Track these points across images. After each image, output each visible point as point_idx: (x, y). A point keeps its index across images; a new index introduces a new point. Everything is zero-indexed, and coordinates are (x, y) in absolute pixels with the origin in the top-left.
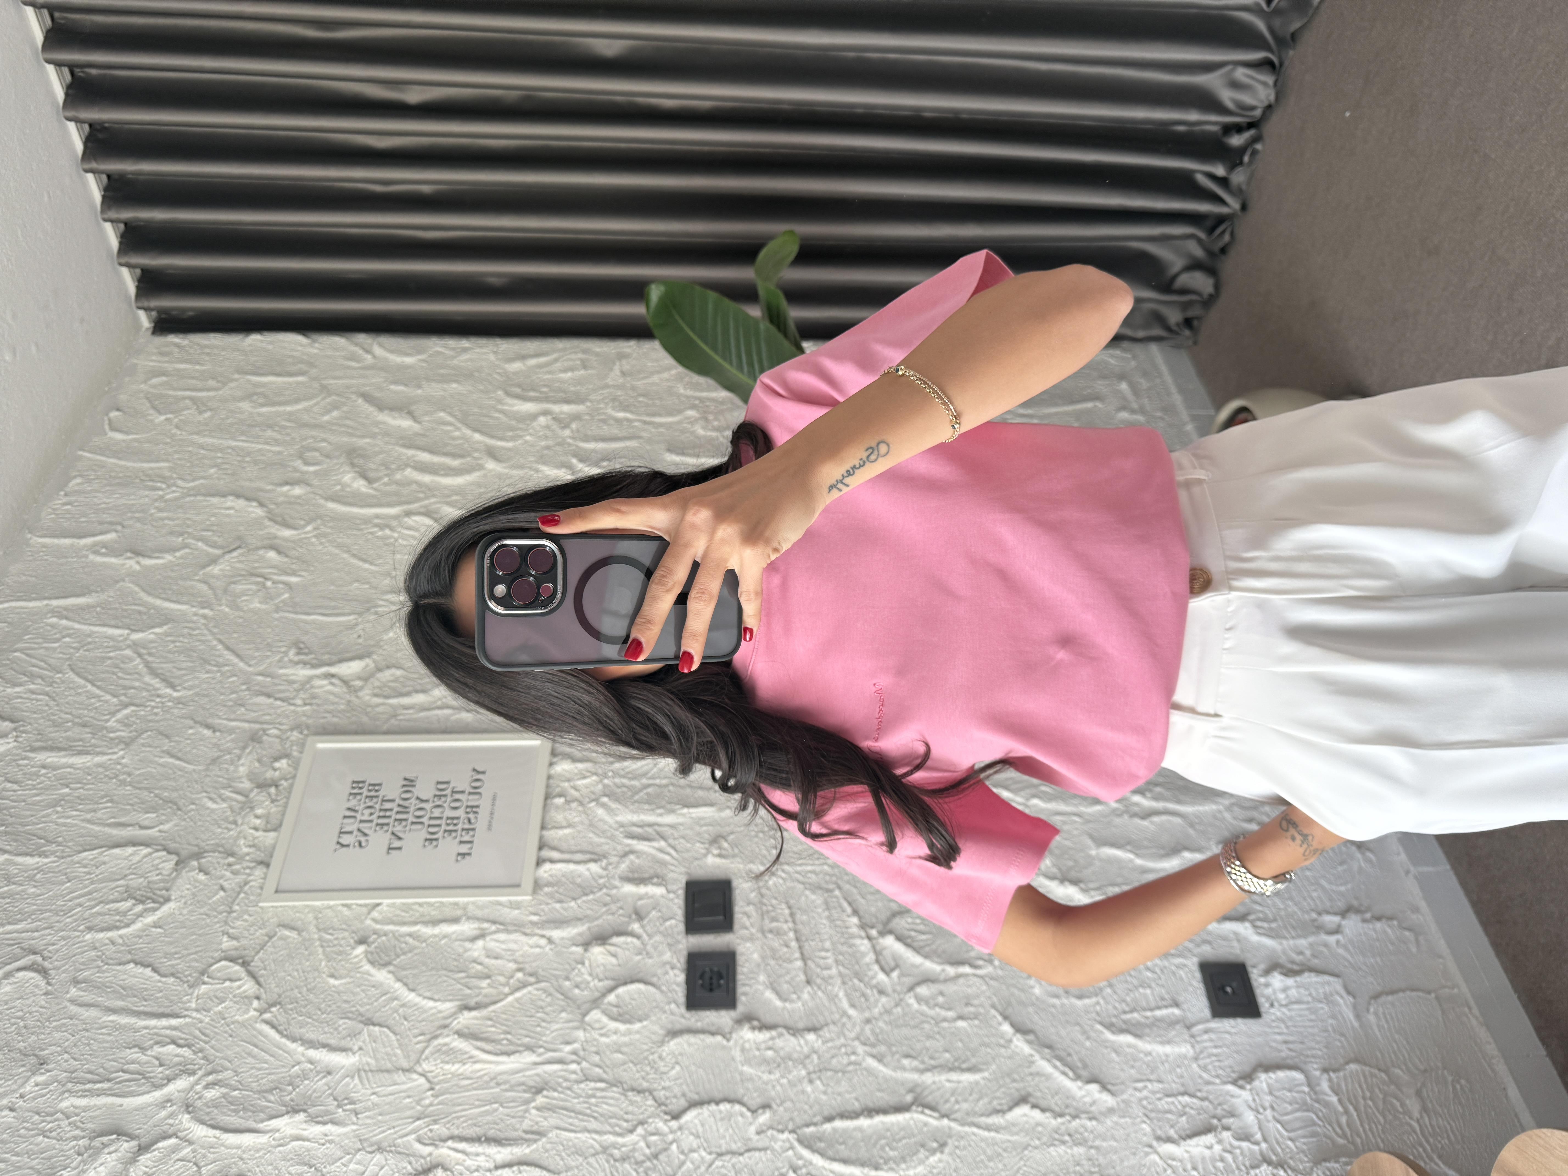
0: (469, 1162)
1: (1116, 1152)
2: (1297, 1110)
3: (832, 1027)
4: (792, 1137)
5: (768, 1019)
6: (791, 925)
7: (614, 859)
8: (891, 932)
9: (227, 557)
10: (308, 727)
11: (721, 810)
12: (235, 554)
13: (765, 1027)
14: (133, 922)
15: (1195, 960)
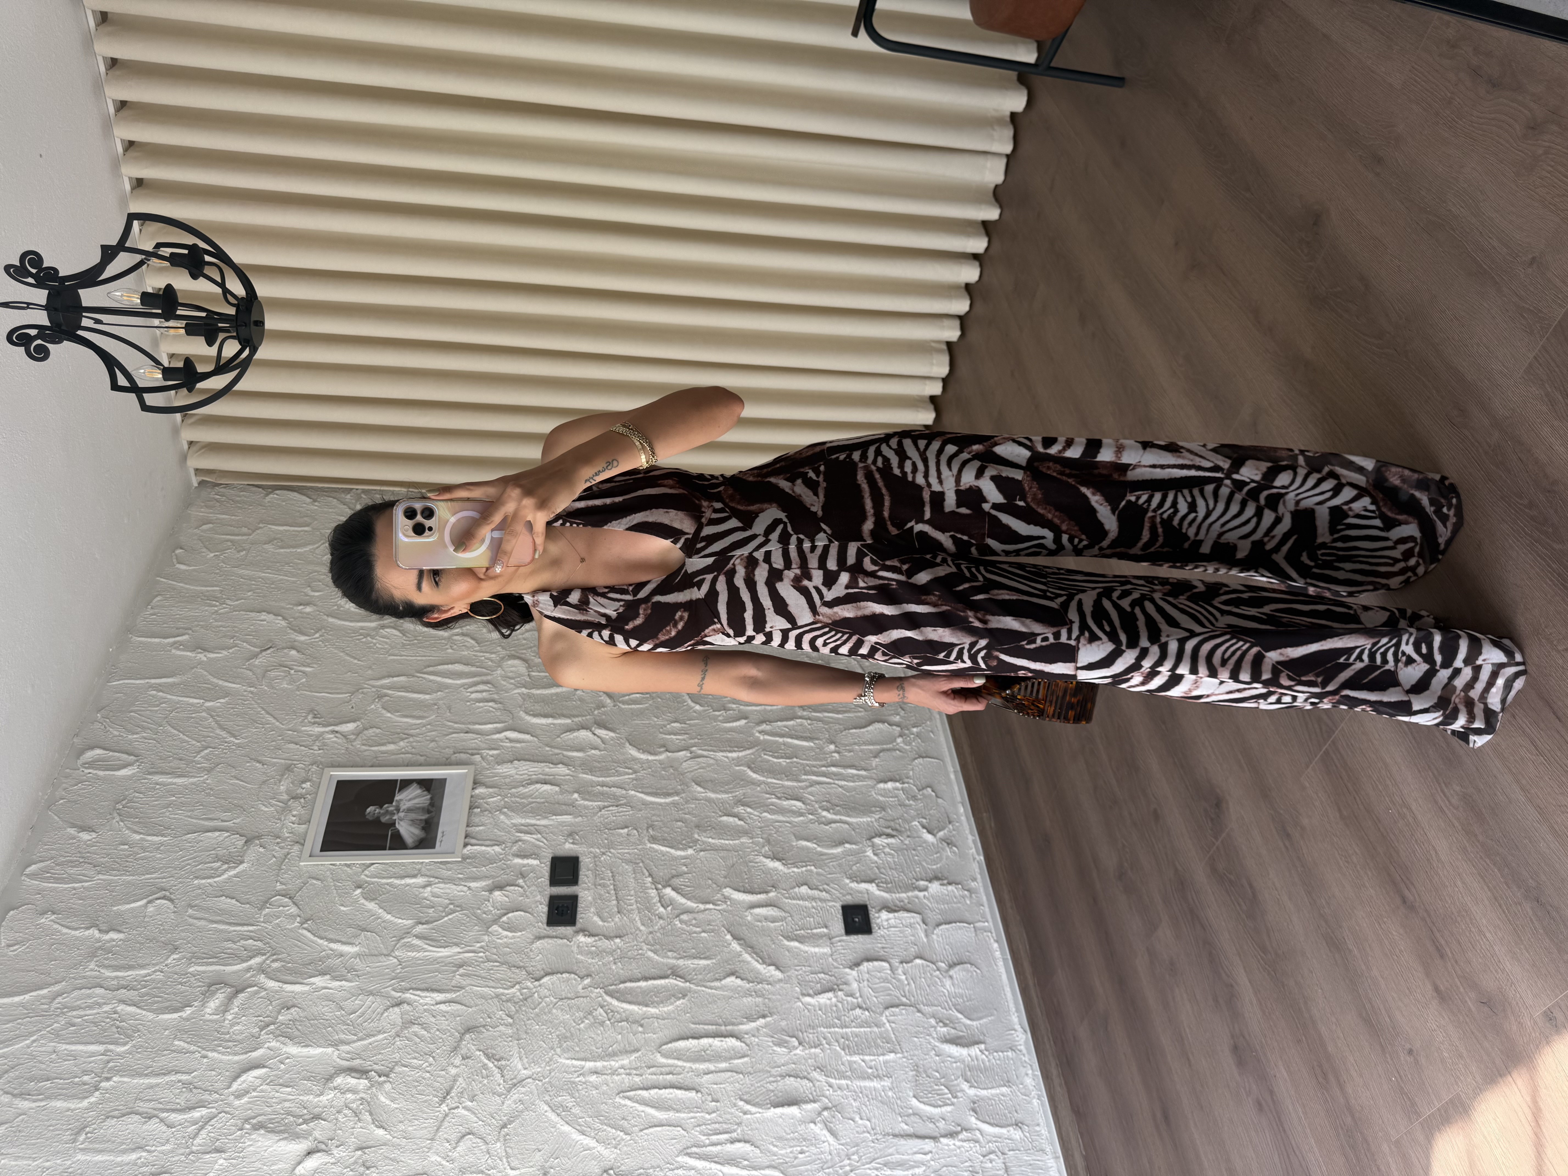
0: (421, 1001)
1: (779, 1001)
2: (884, 982)
3: (630, 936)
4: (601, 991)
5: (594, 931)
6: (612, 882)
7: (509, 844)
8: (669, 886)
9: (264, 653)
10: (321, 763)
11: (575, 817)
12: (269, 652)
13: (591, 935)
14: (223, 874)
15: (841, 903)
